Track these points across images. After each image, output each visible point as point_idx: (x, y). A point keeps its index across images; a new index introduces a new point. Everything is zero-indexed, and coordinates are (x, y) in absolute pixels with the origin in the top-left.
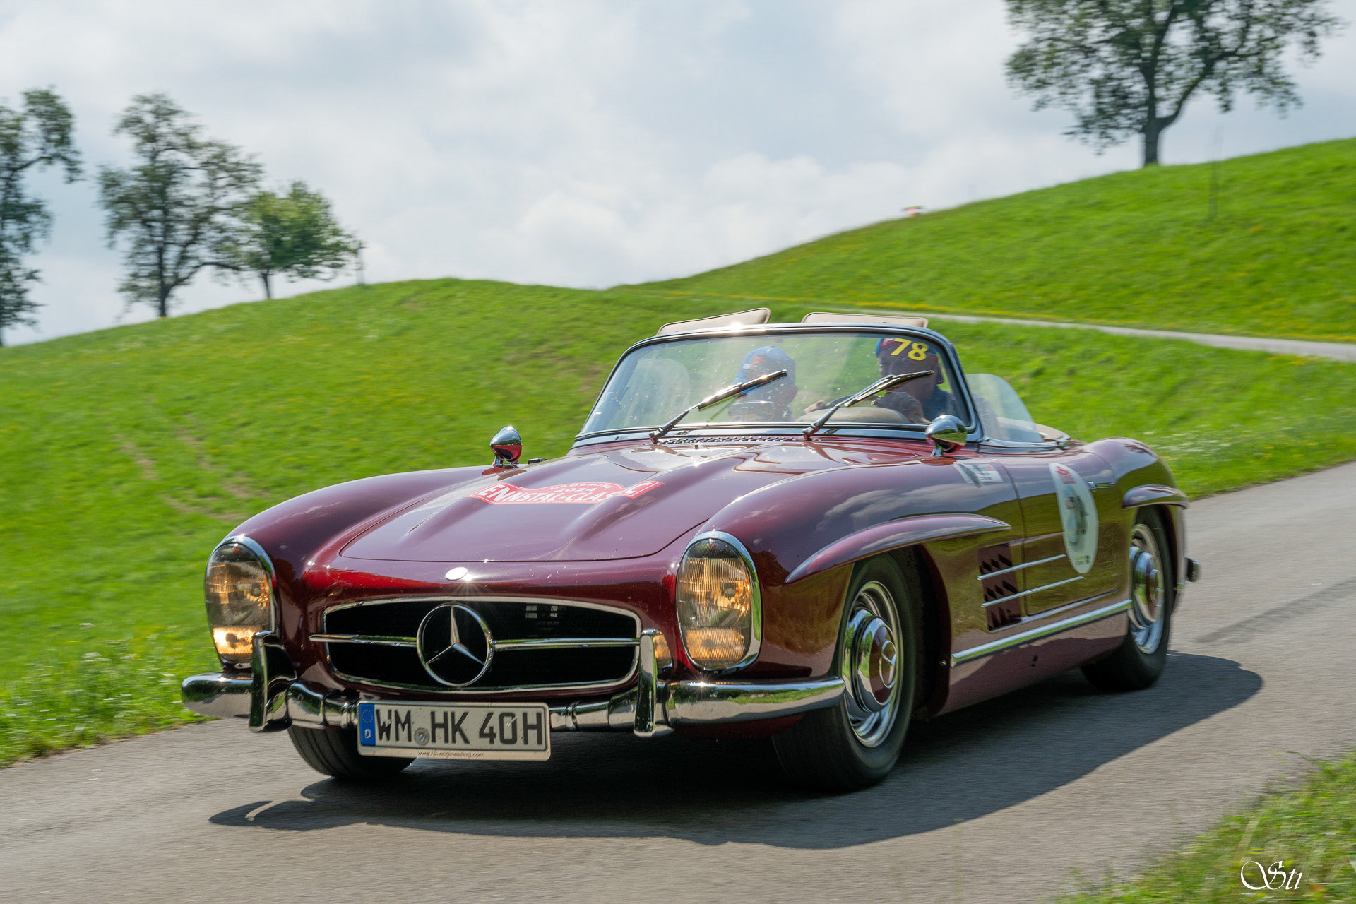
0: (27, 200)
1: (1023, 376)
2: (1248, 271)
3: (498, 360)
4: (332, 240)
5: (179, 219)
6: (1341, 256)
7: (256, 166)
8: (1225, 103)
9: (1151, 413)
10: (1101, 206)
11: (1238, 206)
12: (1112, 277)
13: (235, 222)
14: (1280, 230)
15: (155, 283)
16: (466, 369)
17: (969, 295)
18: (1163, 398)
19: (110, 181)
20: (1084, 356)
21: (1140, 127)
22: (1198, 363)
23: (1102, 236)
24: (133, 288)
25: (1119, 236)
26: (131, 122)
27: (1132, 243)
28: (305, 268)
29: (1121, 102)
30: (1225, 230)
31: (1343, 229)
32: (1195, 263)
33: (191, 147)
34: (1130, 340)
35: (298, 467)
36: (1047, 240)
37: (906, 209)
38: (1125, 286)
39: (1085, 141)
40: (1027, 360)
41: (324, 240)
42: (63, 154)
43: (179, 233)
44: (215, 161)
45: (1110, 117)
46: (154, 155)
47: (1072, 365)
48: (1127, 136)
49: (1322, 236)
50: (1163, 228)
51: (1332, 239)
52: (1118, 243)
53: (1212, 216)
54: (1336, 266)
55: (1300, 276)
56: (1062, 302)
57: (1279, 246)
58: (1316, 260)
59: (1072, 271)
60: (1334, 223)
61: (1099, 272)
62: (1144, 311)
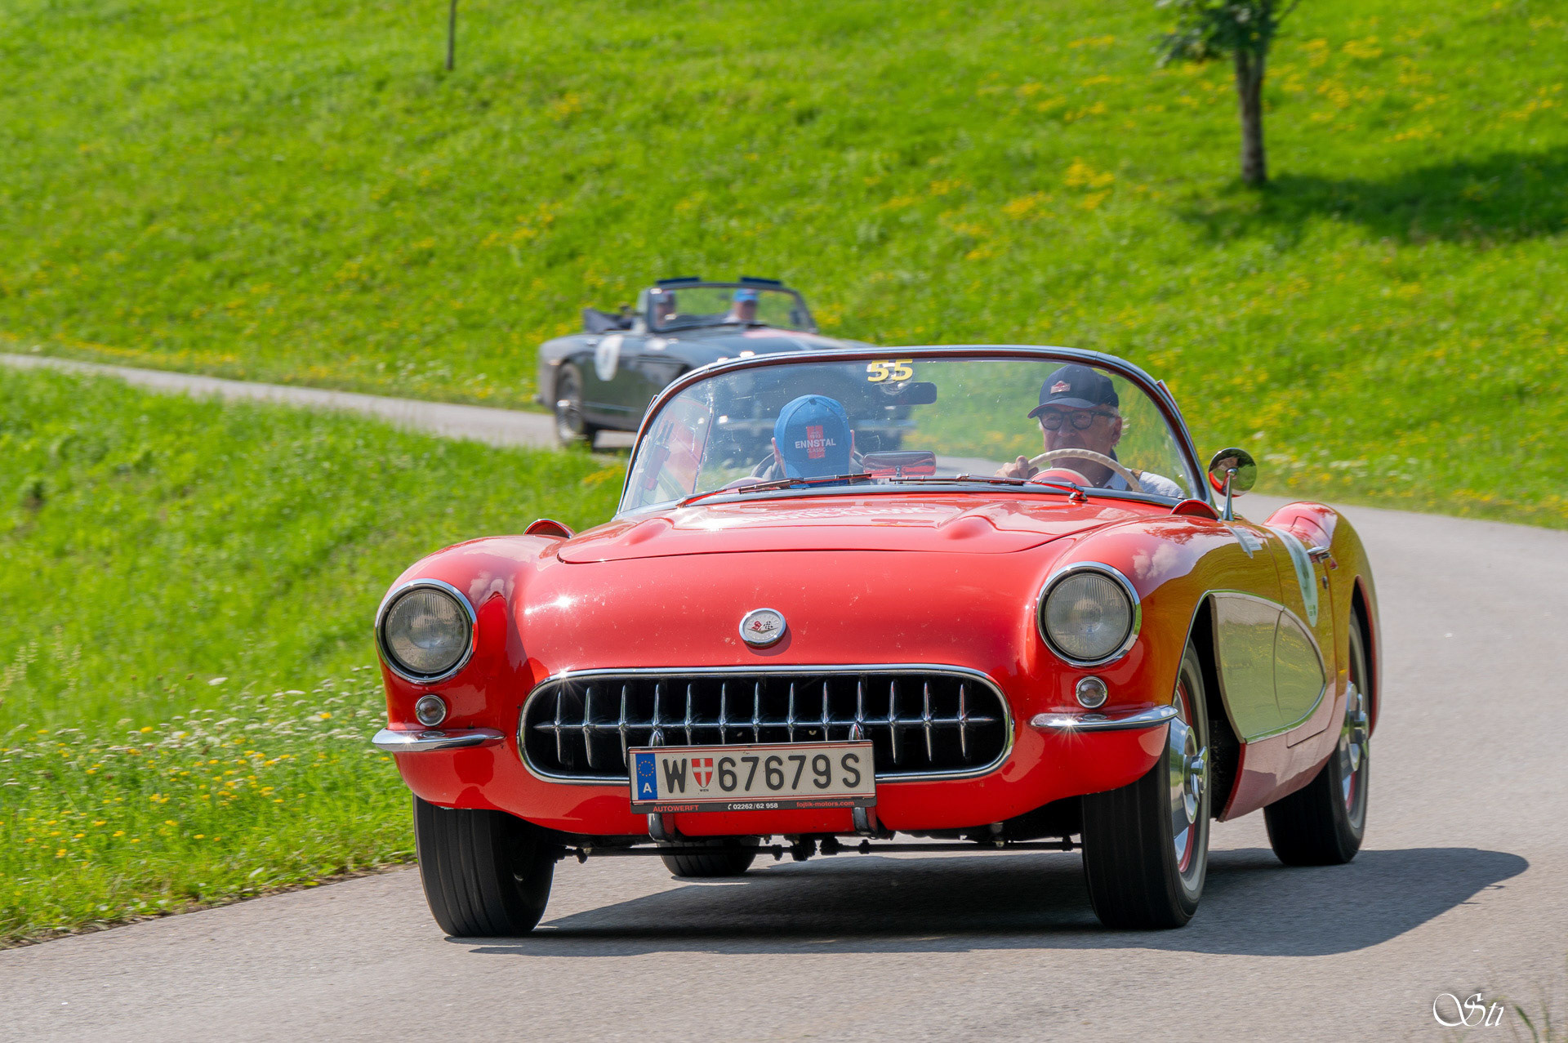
2: (551, 226)
6: (802, 191)
12: (169, 229)
27: (226, 130)
31: (805, 117)
32: (395, 195)
38: (202, 256)
49: (750, 134)
50: (311, 93)
51: (775, 142)
52: (182, 129)
53: (451, 65)
54: (788, 217)
55: (685, 243)
56: (20, 293)
57: (632, 156)
58: (733, 201)
59: (48, 205)
60: (785, 98)
61: (127, 212)
62: (251, 328)
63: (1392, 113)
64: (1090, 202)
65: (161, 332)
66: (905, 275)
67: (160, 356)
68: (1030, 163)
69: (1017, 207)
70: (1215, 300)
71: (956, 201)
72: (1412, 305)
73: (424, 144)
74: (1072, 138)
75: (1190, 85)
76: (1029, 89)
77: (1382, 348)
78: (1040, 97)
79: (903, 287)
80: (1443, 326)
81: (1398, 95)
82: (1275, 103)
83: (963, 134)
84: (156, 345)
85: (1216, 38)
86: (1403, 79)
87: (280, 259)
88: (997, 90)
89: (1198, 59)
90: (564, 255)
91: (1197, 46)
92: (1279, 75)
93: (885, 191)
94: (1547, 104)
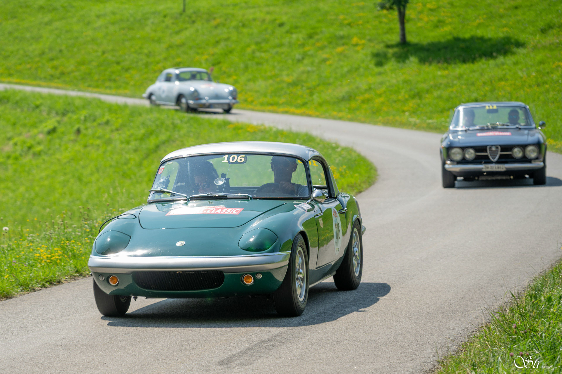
1: (40, 133)
2: (213, 55)
6: (281, 45)
11: (203, 3)
14: (234, 23)
23: (100, 23)
25: (113, 23)
27: (123, 29)
30: (193, 22)
31: (281, 25)
32: (170, 47)
36: (57, 24)
38: (118, 63)
40: (43, 121)
47: (78, 126)
49: (266, 30)
50: (147, 19)
51: (273, 32)
52: (112, 28)
53: (184, 10)
54: (277, 53)
55: (250, 60)
56: (69, 73)
57: (234, 36)
58: (261, 48)
59: (75, 50)
60: (275, 20)
61: (97, 51)
62: (132, 83)
63: (439, 24)
64: (358, 48)
65: (108, 84)
66: (309, 68)
67: (108, 91)
68: (342, 38)
69: (339, 49)
70: (393, 75)
71: (322, 48)
72: (446, 77)
73: (177, 33)
74: (354, 30)
75: (385, 16)
76: (341, 17)
77: (439, 88)
78: (345, 19)
79: (308, 72)
80: (455, 82)
81: (441, 18)
82: (408, 21)
83: (324, 29)
84: (106, 88)
85: (393, 4)
86: (442, 14)
87: (140, 63)
88: (333, 17)
89: (388, 10)
90: (217, 63)
91: (388, 5)
92: (410, 13)
93: (303, 45)
94: (482, 21)
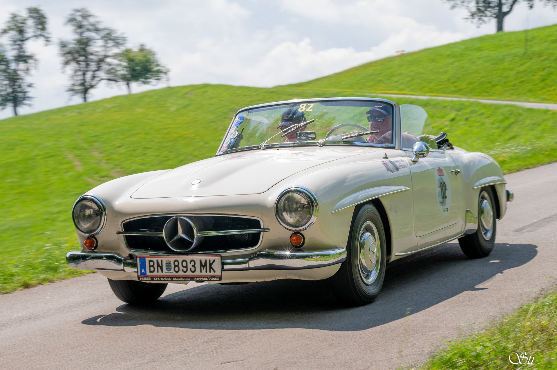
0: (28, 53)
1: (447, 121)
3: (226, 118)
4: (156, 69)
5: (92, 61)
7: (125, 38)
8: (530, 5)
9: (500, 135)
10: (479, 49)
11: (536, 49)
13: (115, 61)
15: (83, 87)
16: (213, 122)
17: (424, 87)
18: (505, 129)
19: (63, 45)
20: (472, 112)
21: (495, 16)
22: (520, 115)
23: (480, 62)
24: (72, 90)
25: (487, 62)
26: (72, 20)
28: (145, 81)
29: (487, 5)
30: (531, 58)
33: (97, 30)
34: (491, 105)
35: (142, 164)
36: (457, 64)
37: (398, 52)
39: (472, 22)
40: (448, 114)
41: (152, 68)
42: (43, 34)
43: (92, 66)
44: (106, 36)
45: (483, 12)
46: (81, 34)
47: (467, 116)
48: (490, 19)
